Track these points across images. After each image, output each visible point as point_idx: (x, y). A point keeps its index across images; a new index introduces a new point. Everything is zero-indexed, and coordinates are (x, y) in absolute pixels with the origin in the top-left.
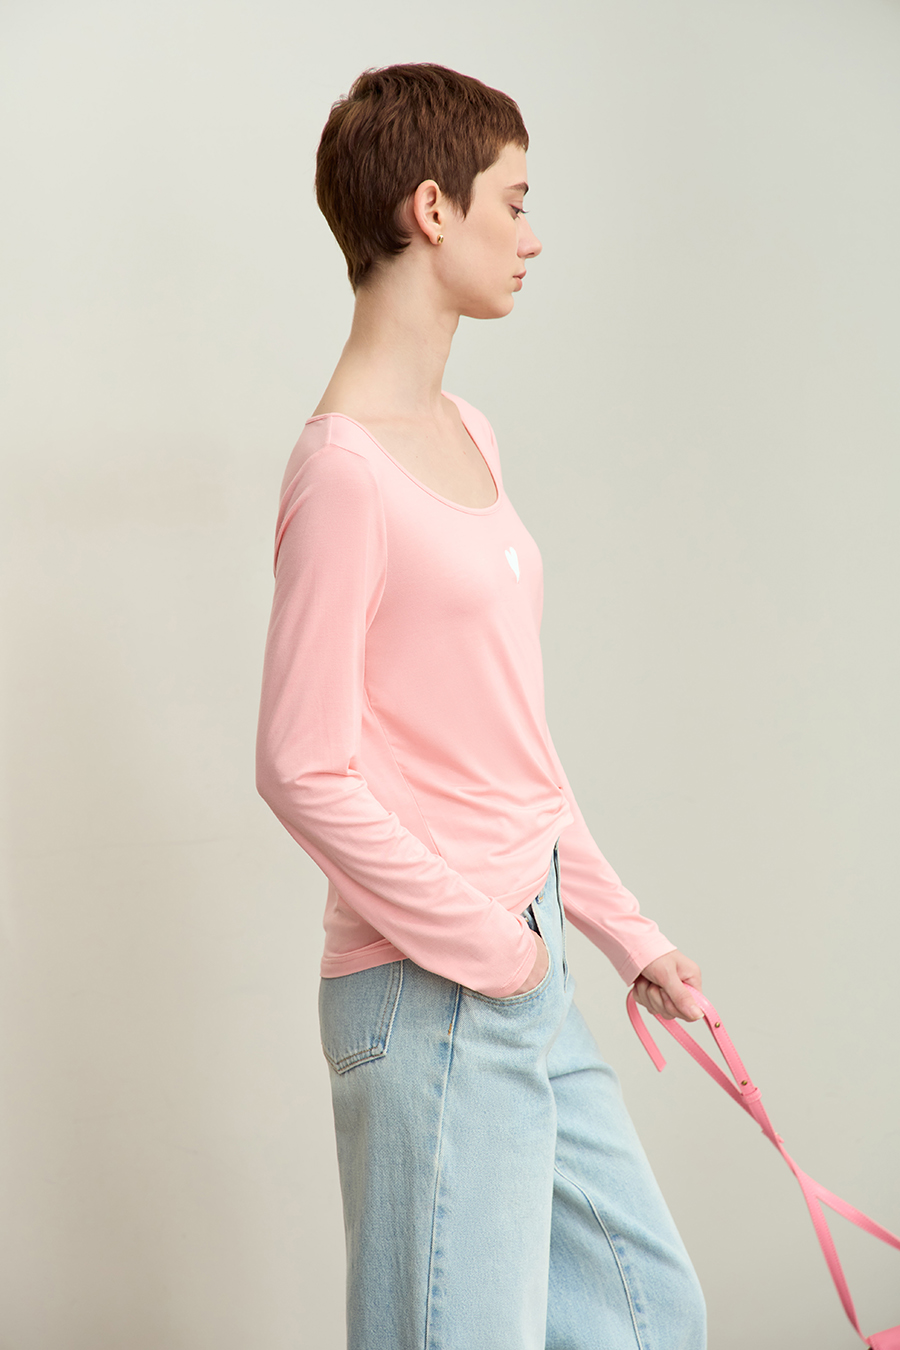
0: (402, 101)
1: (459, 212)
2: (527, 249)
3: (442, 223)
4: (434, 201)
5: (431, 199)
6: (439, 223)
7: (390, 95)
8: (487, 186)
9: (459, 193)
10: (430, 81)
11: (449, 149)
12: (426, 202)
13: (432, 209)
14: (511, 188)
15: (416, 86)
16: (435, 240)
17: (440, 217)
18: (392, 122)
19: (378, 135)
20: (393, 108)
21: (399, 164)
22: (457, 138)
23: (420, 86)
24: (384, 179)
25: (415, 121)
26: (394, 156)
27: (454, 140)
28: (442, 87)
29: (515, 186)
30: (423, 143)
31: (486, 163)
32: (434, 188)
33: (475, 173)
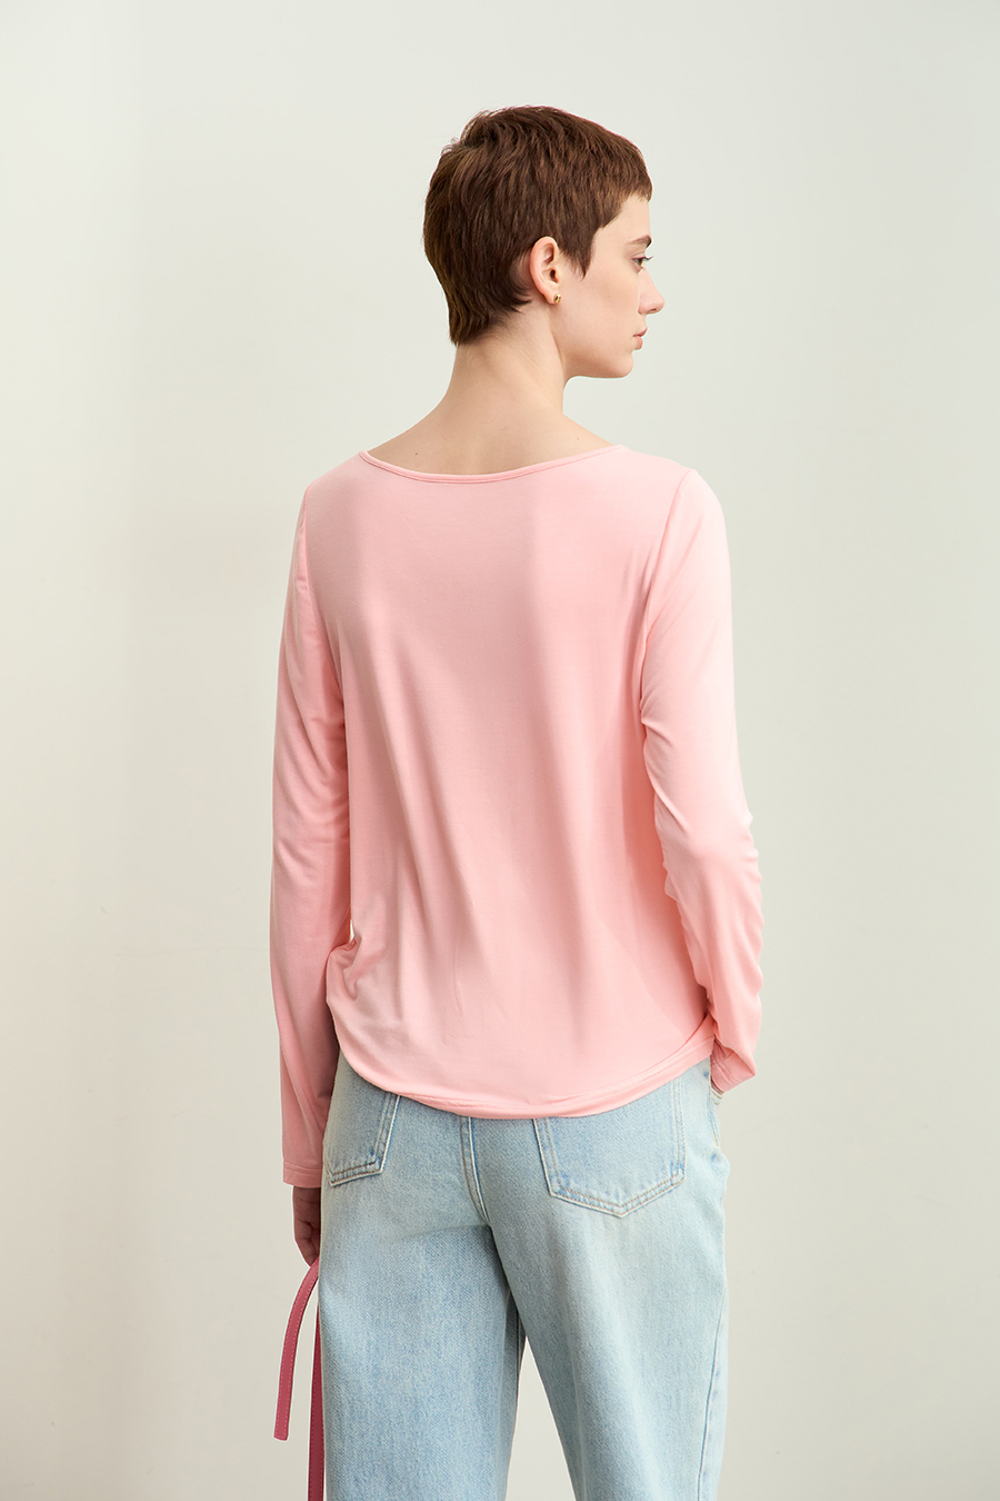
0: (520, 150)
1: (578, 270)
2: (648, 305)
3: (560, 281)
4: (551, 259)
5: (548, 257)
6: (556, 281)
7: (506, 144)
8: (607, 242)
9: (578, 250)
10: (549, 129)
11: (568, 202)
12: (543, 260)
13: (549, 267)
14: (634, 242)
15: (534, 135)
16: (551, 300)
17: (557, 275)
18: (509, 174)
19: (493, 186)
20: (510, 158)
21: (516, 217)
22: (577, 190)
23: (538, 135)
24: (499, 235)
25: (533, 172)
26: (510, 211)
27: (574, 194)
28: (561, 136)
29: (638, 240)
30: (540, 198)
31: (608, 218)
32: (552, 245)
33: (596, 228)
